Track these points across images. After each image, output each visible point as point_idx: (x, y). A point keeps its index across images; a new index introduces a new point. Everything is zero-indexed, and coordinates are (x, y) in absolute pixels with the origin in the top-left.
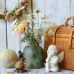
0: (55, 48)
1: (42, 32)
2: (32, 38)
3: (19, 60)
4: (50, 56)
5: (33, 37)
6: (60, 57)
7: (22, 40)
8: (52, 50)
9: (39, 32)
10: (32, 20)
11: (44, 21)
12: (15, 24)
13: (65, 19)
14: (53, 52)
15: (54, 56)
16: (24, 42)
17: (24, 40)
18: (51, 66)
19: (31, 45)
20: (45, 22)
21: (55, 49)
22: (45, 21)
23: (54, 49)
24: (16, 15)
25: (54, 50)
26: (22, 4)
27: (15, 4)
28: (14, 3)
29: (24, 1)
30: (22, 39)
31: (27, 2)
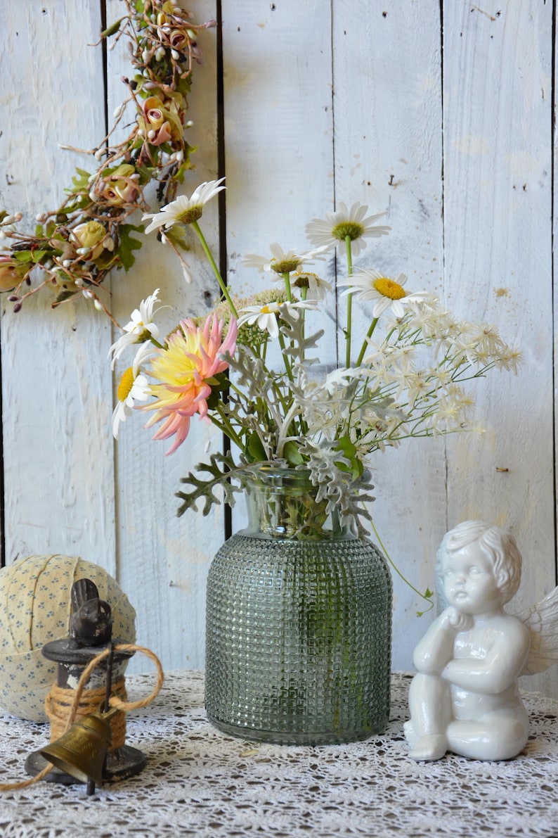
0: (494, 552)
1: (372, 416)
2: (284, 466)
3: (72, 667)
4: (453, 620)
5: (297, 459)
6: (536, 627)
7: (190, 489)
8: (467, 570)
9: (345, 415)
10: (285, 309)
11: (398, 309)
12: (146, 336)
13: (502, 293)
14: (475, 585)
15: (480, 622)
16: (206, 512)
17: (204, 488)
18: (457, 704)
19: (281, 530)
20: (400, 322)
21: (490, 557)
22: (401, 314)
23: (483, 557)
24: (82, 251)
25: (489, 569)
26: (132, 162)
27: (74, 155)
28: (71, 149)
29: (151, 134)
30: (191, 480)
31: (177, 145)
